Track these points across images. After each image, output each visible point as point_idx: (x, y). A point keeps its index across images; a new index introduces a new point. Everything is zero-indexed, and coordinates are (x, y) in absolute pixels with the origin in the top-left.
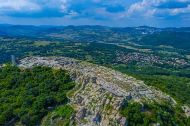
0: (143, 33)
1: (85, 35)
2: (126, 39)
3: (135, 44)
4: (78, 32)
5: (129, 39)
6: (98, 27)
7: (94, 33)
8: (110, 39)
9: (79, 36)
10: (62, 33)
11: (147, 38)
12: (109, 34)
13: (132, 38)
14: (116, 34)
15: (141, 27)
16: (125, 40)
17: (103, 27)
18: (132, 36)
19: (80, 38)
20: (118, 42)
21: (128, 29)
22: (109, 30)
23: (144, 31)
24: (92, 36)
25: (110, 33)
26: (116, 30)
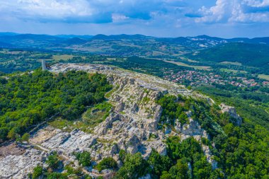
0: (202, 45)
1: (120, 47)
2: (177, 53)
3: (190, 60)
4: (110, 43)
5: (182, 53)
6: (138, 36)
7: (132, 45)
8: (155, 53)
9: (112, 50)
10: (89, 45)
11: (206, 52)
12: (154, 47)
13: (185, 52)
14: (164, 46)
15: (199, 37)
16: (176, 55)
17: (145, 37)
18: (186, 49)
19: (113, 51)
20: (167, 57)
21: (181, 40)
22: (153, 41)
23: (203, 42)
24: (131, 50)
25: (155, 44)
26: (165, 41)
